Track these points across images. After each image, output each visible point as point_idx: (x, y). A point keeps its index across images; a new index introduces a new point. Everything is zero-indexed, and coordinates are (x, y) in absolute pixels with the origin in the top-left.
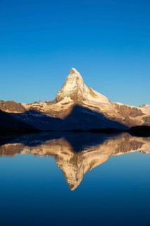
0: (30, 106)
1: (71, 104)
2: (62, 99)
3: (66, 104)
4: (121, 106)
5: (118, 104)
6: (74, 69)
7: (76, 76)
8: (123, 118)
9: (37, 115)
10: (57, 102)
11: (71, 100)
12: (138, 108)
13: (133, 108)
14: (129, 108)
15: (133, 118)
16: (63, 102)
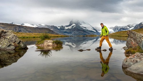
0: (60, 27)
1: (75, 26)
3: (73, 26)
10: (70, 26)
15: (99, 32)
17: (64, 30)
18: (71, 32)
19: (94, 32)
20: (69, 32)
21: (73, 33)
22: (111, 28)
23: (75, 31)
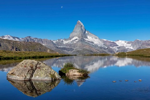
0: (56, 41)
1: (78, 40)
2: (73, 37)
3: (75, 40)
5: (104, 40)
6: (79, 21)
8: (107, 48)
9: (60, 47)
10: (70, 39)
11: (78, 38)
12: (115, 42)
13: (112, 42)
14: (110, 42)
15: (112, 48)
16: (73, 39)
18: (72, 49)
19: (105, 49)
20: (68, 48)
21: (74, 50)
22: (128, 43)
23: (77, 47)
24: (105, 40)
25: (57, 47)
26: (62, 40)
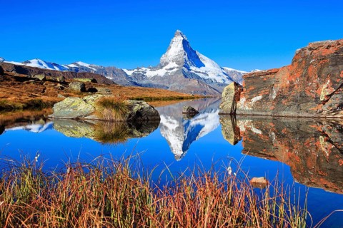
0: (132, 72)
1: (176, 69)
2: (166, 64)
3: (171, 69)
4: (231, 72)
5: (228, 69)
6: (179, 31)
7: (182, 38)
9: (139, 82)
10: (162, 67)
11: (177, 66)
14: (240, 74)
16: (168, 67)
17: (143, 79)
18: (164, 86)
20: (157, 85)
23: (175, 84)
24: (230, 69)
25: (136, 84)
26: (144, 69)
